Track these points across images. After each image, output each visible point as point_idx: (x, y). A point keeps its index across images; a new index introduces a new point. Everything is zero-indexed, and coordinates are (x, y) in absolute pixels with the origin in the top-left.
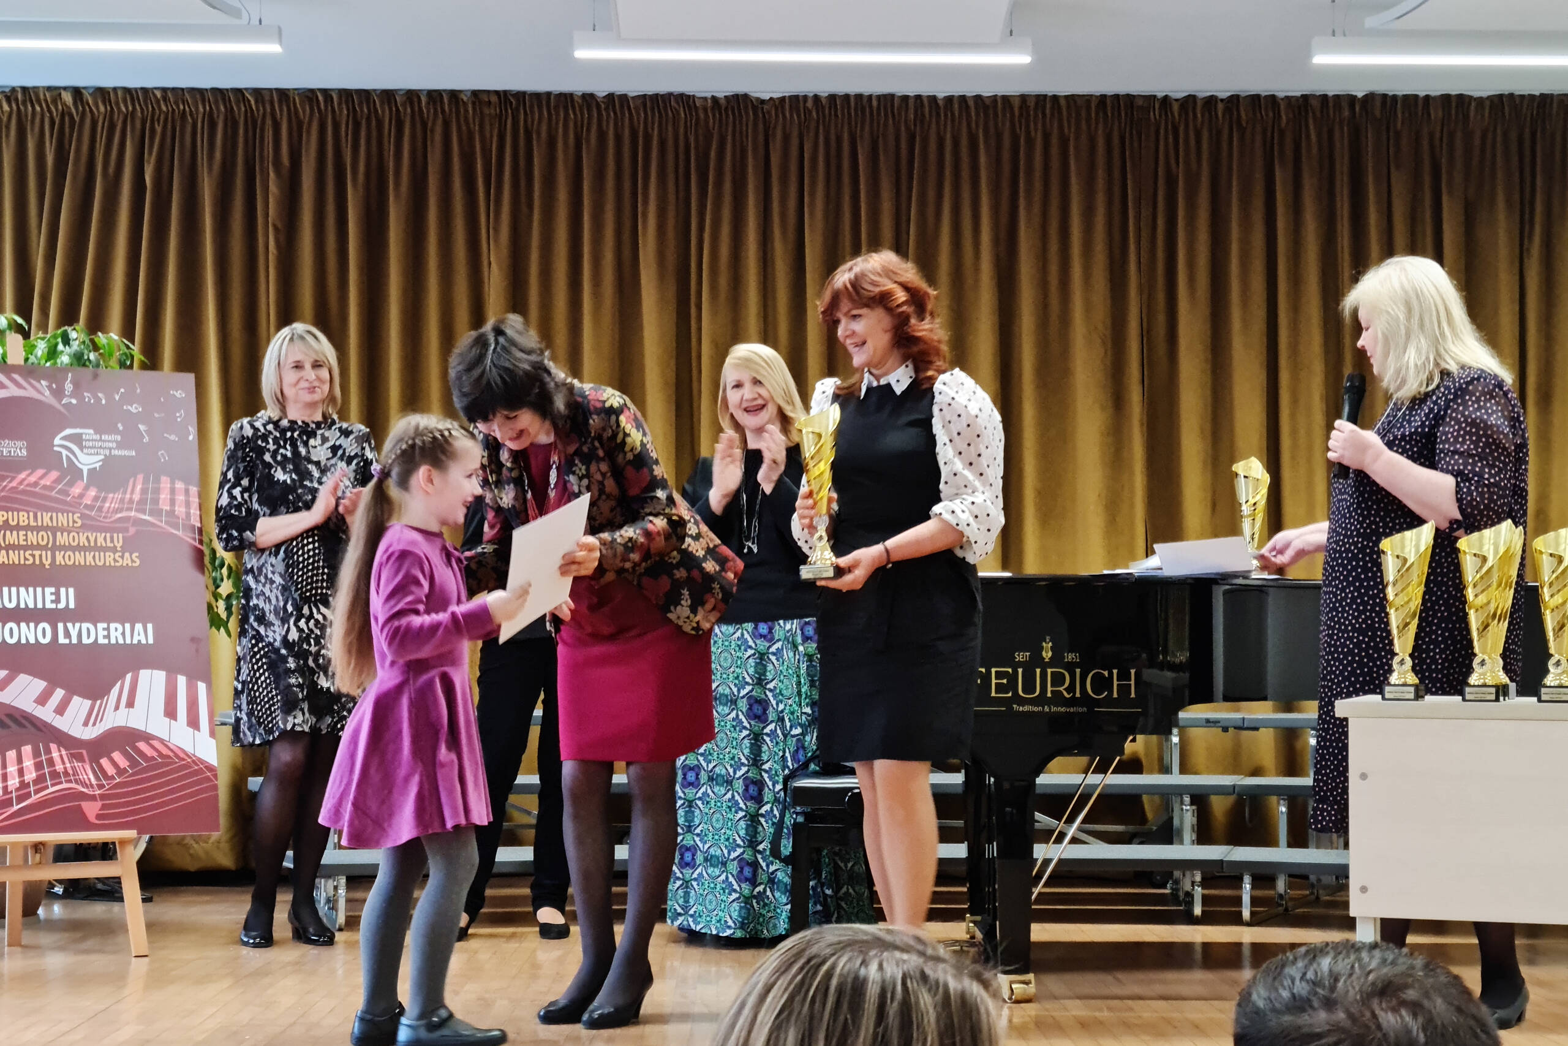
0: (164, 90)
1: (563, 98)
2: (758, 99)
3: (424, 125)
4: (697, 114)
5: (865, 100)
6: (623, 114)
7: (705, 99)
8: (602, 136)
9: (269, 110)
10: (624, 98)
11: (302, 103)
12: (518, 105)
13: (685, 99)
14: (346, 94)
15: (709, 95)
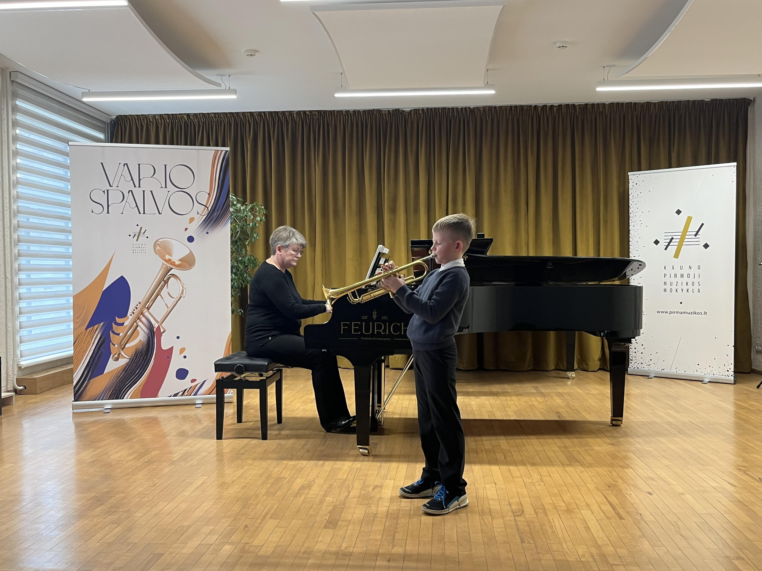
0: (215, 114)
1: (339, 112)
2: (402, 110)
3: (295, 122)
4: (383, 117)
5: (437, 110)
6: (358, 117)
7: (385, 111)
8: (352, 124)
9: (247, 119)
10: (359, 111)
11: (258, 116)
12: (324, 115)
13: (379, 111)
14: (270, 113)
15: (387, 110)
